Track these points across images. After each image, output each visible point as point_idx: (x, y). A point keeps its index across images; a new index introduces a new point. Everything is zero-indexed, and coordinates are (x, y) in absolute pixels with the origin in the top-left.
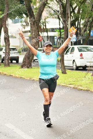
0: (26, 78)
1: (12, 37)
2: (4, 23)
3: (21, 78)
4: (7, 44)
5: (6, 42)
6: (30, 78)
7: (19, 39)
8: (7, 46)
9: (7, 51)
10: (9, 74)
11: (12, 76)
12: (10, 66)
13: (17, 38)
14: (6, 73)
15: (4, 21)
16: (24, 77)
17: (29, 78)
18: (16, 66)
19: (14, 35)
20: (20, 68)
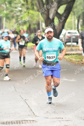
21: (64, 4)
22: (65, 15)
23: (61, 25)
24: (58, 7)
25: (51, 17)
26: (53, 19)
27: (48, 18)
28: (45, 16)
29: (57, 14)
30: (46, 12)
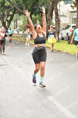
0: (71, 53)
1: (63, 16)
2: (55, 5)
3: (67, 53)
4: (57, 23)
5: (57, 21)
6: (75, 54)
7: (69, 18)
8: (57, 25)
9: (57, 29)
10: (57, 49)
11: (60, 51)
12: (60, 42)
13: (67, 17)
14: (55, 49)
15: (55, 3)
16: (69, 52)
17: (73, 54)
18: (64, 42)
19: (65, 14)
20: (67, 44)
21: (10, 16)
22: (10, 21)
23: (8, 25)
24: (7, 17)
25: (4, 21)
26: (5, 22)
27: (3, 22)
28: (2, 21)
29: (7, 20)
30: (2, 19)
